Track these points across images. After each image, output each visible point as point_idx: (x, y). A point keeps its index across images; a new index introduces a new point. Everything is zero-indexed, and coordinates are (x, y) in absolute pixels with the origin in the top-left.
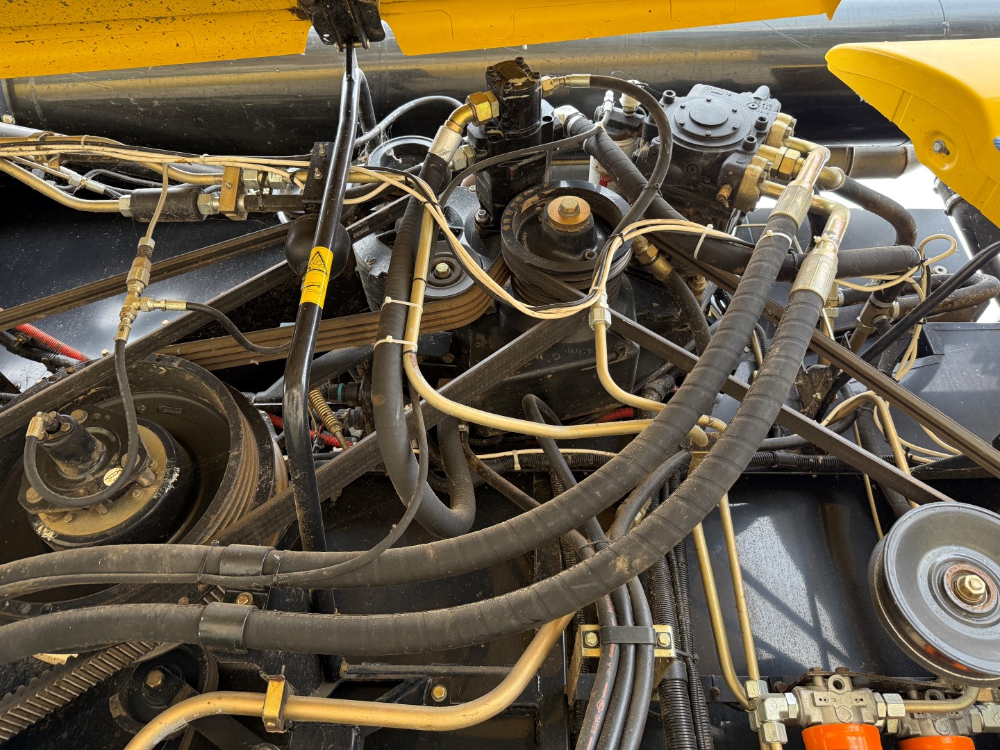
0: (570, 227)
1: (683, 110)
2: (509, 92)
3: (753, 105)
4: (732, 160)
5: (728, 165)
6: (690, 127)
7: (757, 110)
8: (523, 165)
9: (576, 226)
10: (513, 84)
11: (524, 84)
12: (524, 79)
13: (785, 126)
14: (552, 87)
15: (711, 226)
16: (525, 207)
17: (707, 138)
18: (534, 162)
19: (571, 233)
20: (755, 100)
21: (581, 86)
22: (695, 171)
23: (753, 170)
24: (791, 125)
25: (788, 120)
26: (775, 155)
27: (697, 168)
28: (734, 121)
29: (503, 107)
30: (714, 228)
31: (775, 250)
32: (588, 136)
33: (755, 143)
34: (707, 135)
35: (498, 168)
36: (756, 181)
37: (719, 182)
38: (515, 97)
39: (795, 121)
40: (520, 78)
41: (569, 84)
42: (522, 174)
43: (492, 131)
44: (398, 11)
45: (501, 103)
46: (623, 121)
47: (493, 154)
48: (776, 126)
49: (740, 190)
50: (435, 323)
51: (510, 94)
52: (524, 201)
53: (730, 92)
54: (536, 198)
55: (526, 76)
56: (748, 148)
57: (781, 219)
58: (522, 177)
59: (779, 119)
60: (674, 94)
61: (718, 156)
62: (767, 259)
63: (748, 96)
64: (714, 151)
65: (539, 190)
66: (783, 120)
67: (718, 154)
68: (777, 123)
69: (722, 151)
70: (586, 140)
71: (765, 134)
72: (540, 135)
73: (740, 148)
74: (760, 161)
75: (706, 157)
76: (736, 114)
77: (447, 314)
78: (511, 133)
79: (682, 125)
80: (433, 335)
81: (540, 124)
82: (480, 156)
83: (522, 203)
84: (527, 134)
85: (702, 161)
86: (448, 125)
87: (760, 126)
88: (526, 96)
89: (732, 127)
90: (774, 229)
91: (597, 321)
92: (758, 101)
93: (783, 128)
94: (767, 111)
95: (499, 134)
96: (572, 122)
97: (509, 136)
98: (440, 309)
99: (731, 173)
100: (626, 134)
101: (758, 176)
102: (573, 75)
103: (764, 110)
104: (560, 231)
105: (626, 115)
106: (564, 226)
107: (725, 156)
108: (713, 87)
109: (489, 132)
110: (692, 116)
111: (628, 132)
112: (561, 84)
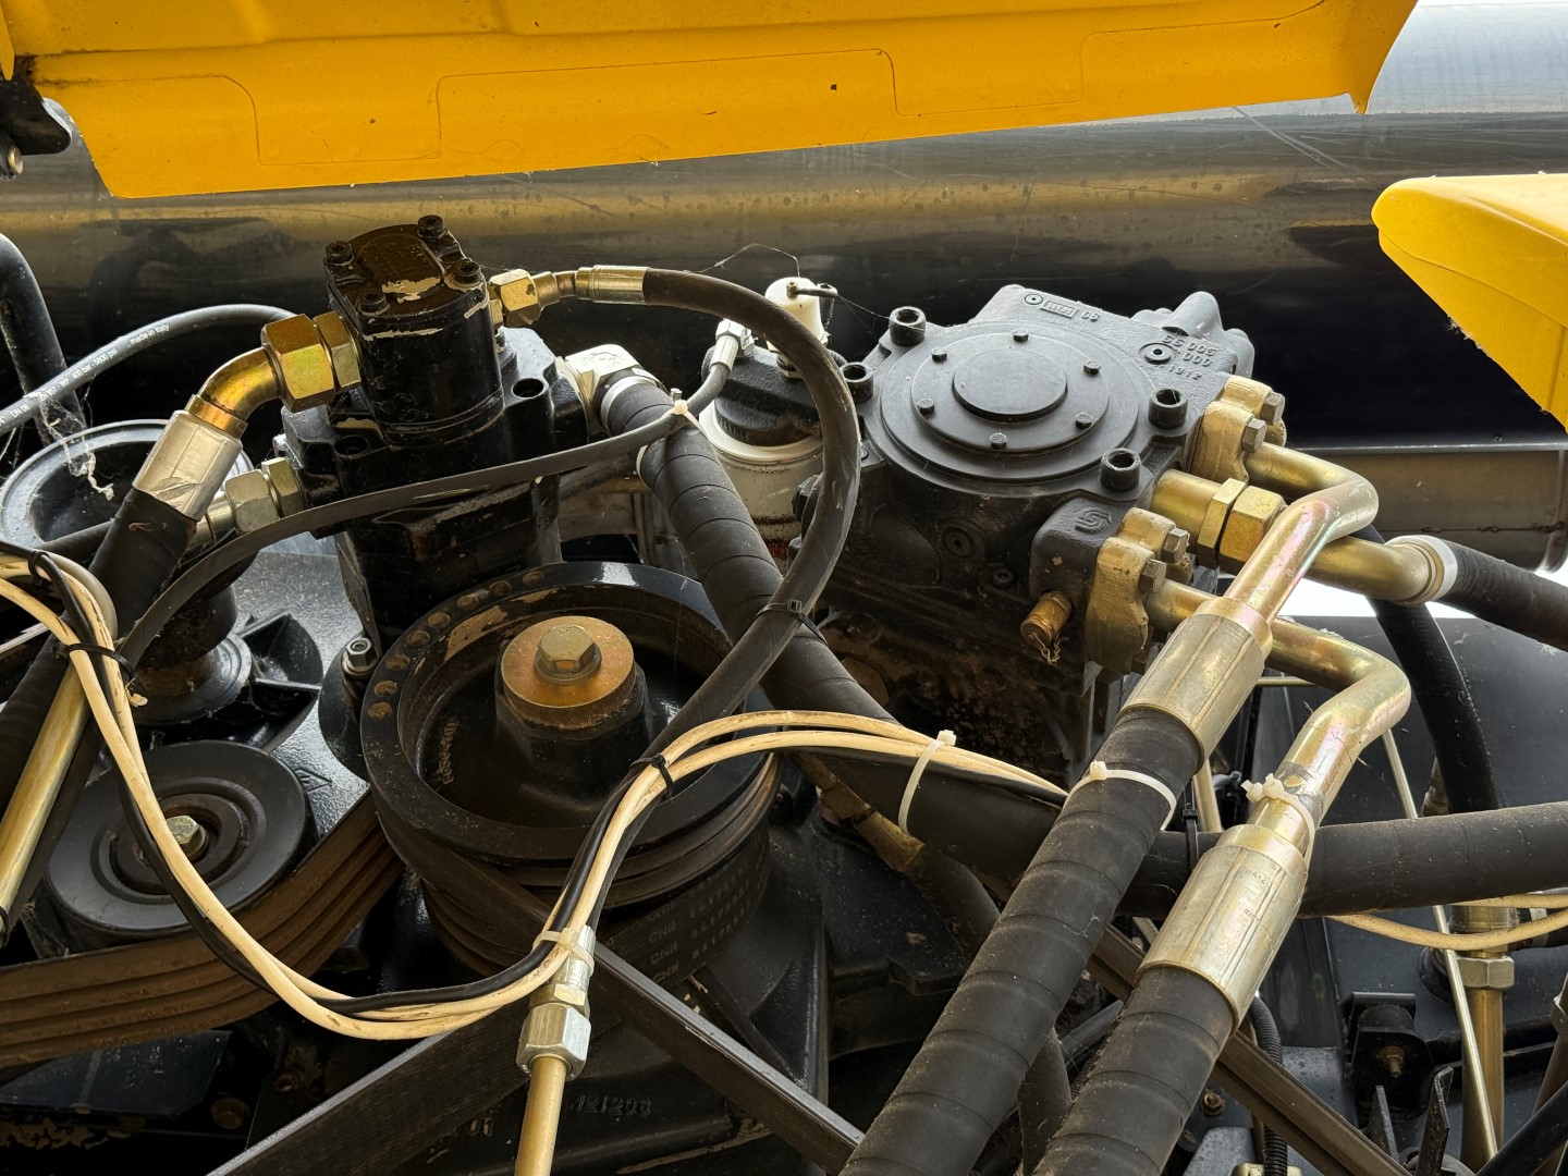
0: (564, 714)
1: (937, 367)
2: (379, 320)
3: (1158, 352)
4: (1063, 522)
5: (1053, 538)
6: (952, 422)
7: (1169, 366)
8: (453, 520)
9: (581, 712)
10: (392, 297)
11: (426, 299)
12: (429, 283)
13: (1243, 414)
14: (532, 300)
15: (948, 736)
16: (457, 642)
17: (995, 455)
18: (491, 508)
19: (566, 732)
20: (1166, 334)
21: (619, 298)
22: (966, 549)
23: (1119, 552)
24: (1266, 413)
25: (1257, 399)
26: (1206, 503)
27: (972, 543)
28: (1085, 403)
29: (371, 359)
30: (959, 744)
31: (1105, 827)
32: (648, 439)
33: (1136, 471)
34: (994, 446)
35: (375, 526)
36: (1132, 587)
37: (1033, 584)
38: (398, 333)
39: (1279, 400)
40: (416, 280)
41: (588, 291)
42: (454, 544)
43: (351, 423)
44: (94, 77)
45: (362, 345)
46: (777, 389)
47: (354, 486)
48: (1215, 415)
49: (1089, 609)
50: (133, 1015)
51: (381, 325)
52: (452, 625)
53: (1094, 311)
54: (495, 614)
55: (437, 272)
56: (1117, 488)
57: (1142, 726)
58: (457, 551)
59: (1231, 396)
60: (922, 316)
61: (1027, 508)
62: (1076, 857)
63: (1151, 322)
64: (1012, 494)
65: (506, 591)
66: (1241, 396)
67: (1023, 501)
68: (1224, 406)
69: (1037, 493)
70: (643, 449)
71: (1180, 441)
72: (507, 432)
73: (1092, 486)
74: (1148, 525)
75: (990, 509)
76: (1095, 382)
77: (167, 986)
78: (402, 430)
79: (928, 412)
80: (162, 1043)
81: (499, 405)
82: (316, 492)
83: (447, 630)
84: (458, 431)
85: (981, 520)
86: (192, 411)
87: (1166, 415)
88: (432, 331)
89: (1073, 422)
90: (1114, 758)
91: (536, 1051)
92: (1175, 339)
93: (1234, 422)
94: (1199, 370)
95: (371, 432)
96: (613, 392)
97: (396, 439)
98: (142, 969)
99: (1058, 561)
100: (790, 427)
101: (1136, 571)
102: (598, 267)
103: (1189, 367)
104: (532, 725)
105: (786, 373)
106: (544, 712)
107: (1047, 508)
108: (1048, 296)
109: (341, 425)
110: (958, 388)
111: (798, 424)
112: (563, 292)
